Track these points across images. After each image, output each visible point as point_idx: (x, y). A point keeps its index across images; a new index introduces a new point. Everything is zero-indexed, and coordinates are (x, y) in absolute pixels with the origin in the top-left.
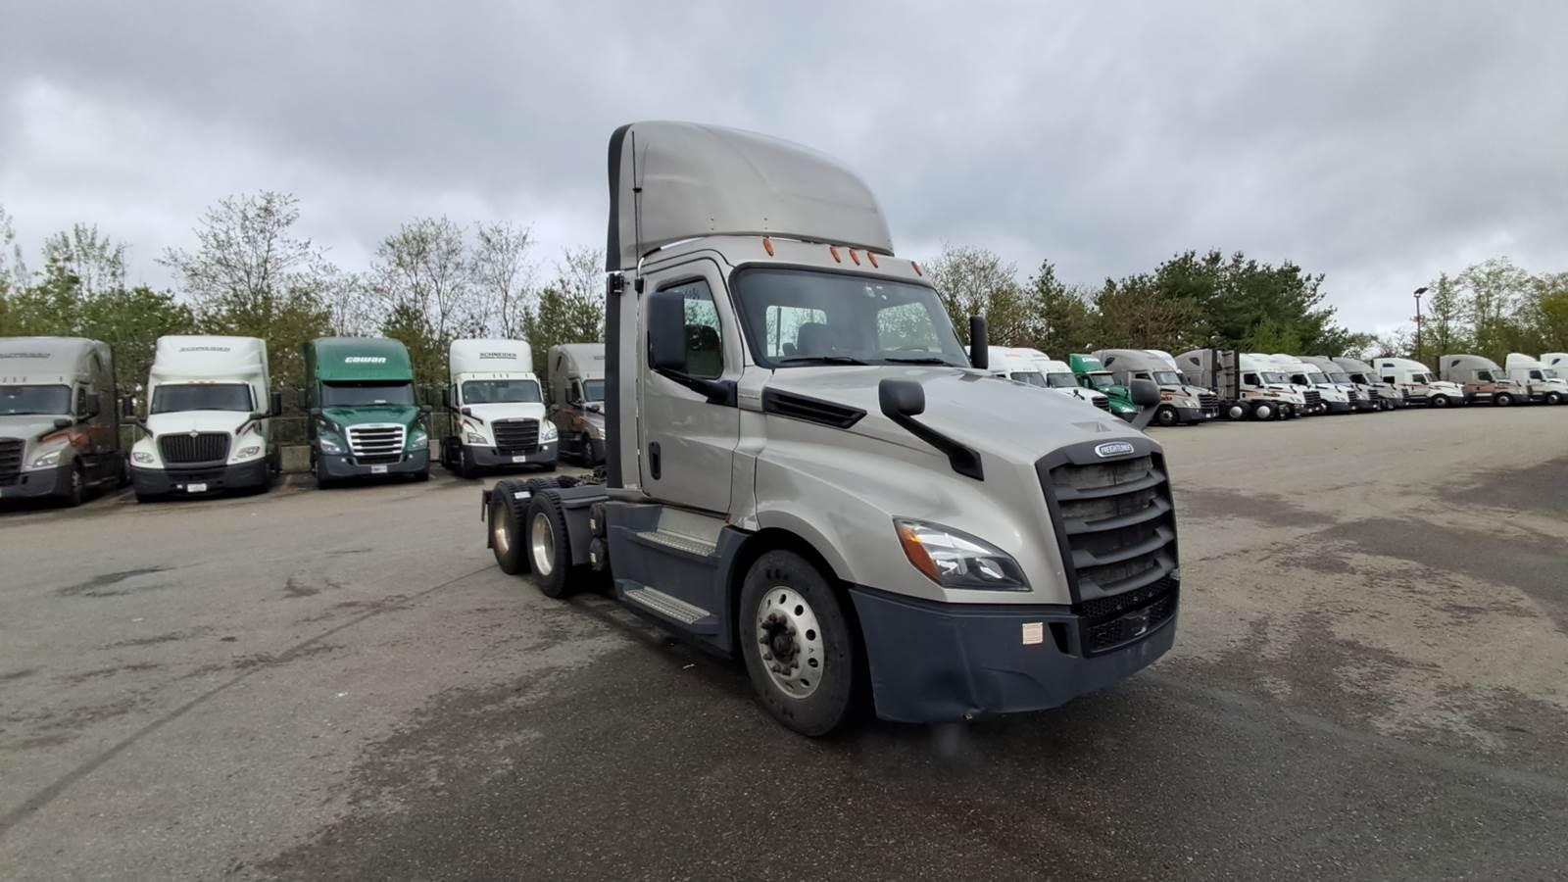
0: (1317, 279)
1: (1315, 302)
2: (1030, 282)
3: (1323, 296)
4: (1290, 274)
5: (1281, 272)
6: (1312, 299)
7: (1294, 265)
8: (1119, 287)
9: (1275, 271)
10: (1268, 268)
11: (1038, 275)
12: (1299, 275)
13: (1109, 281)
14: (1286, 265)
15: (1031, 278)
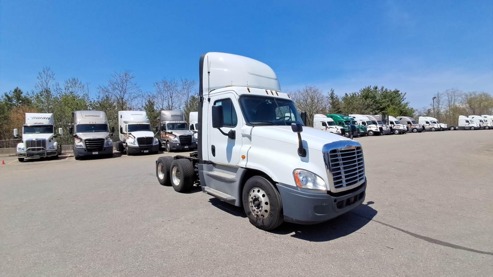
0: (404, 94)
1: (403, 100)
2: (328, 94)
3: (405, 98)
4: (396, 92)
5: (394, 92)
6: (402, 99)
7: (398, 90)
8: (349, 96)
9: (392, 91)
10: (390, 91)
11: (330, 92)
12: (400, 93)
13: (346, 94)
14: (395, 90)
15: (328, 93)
